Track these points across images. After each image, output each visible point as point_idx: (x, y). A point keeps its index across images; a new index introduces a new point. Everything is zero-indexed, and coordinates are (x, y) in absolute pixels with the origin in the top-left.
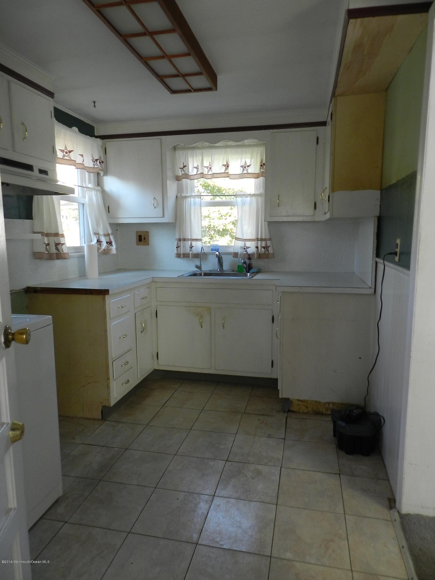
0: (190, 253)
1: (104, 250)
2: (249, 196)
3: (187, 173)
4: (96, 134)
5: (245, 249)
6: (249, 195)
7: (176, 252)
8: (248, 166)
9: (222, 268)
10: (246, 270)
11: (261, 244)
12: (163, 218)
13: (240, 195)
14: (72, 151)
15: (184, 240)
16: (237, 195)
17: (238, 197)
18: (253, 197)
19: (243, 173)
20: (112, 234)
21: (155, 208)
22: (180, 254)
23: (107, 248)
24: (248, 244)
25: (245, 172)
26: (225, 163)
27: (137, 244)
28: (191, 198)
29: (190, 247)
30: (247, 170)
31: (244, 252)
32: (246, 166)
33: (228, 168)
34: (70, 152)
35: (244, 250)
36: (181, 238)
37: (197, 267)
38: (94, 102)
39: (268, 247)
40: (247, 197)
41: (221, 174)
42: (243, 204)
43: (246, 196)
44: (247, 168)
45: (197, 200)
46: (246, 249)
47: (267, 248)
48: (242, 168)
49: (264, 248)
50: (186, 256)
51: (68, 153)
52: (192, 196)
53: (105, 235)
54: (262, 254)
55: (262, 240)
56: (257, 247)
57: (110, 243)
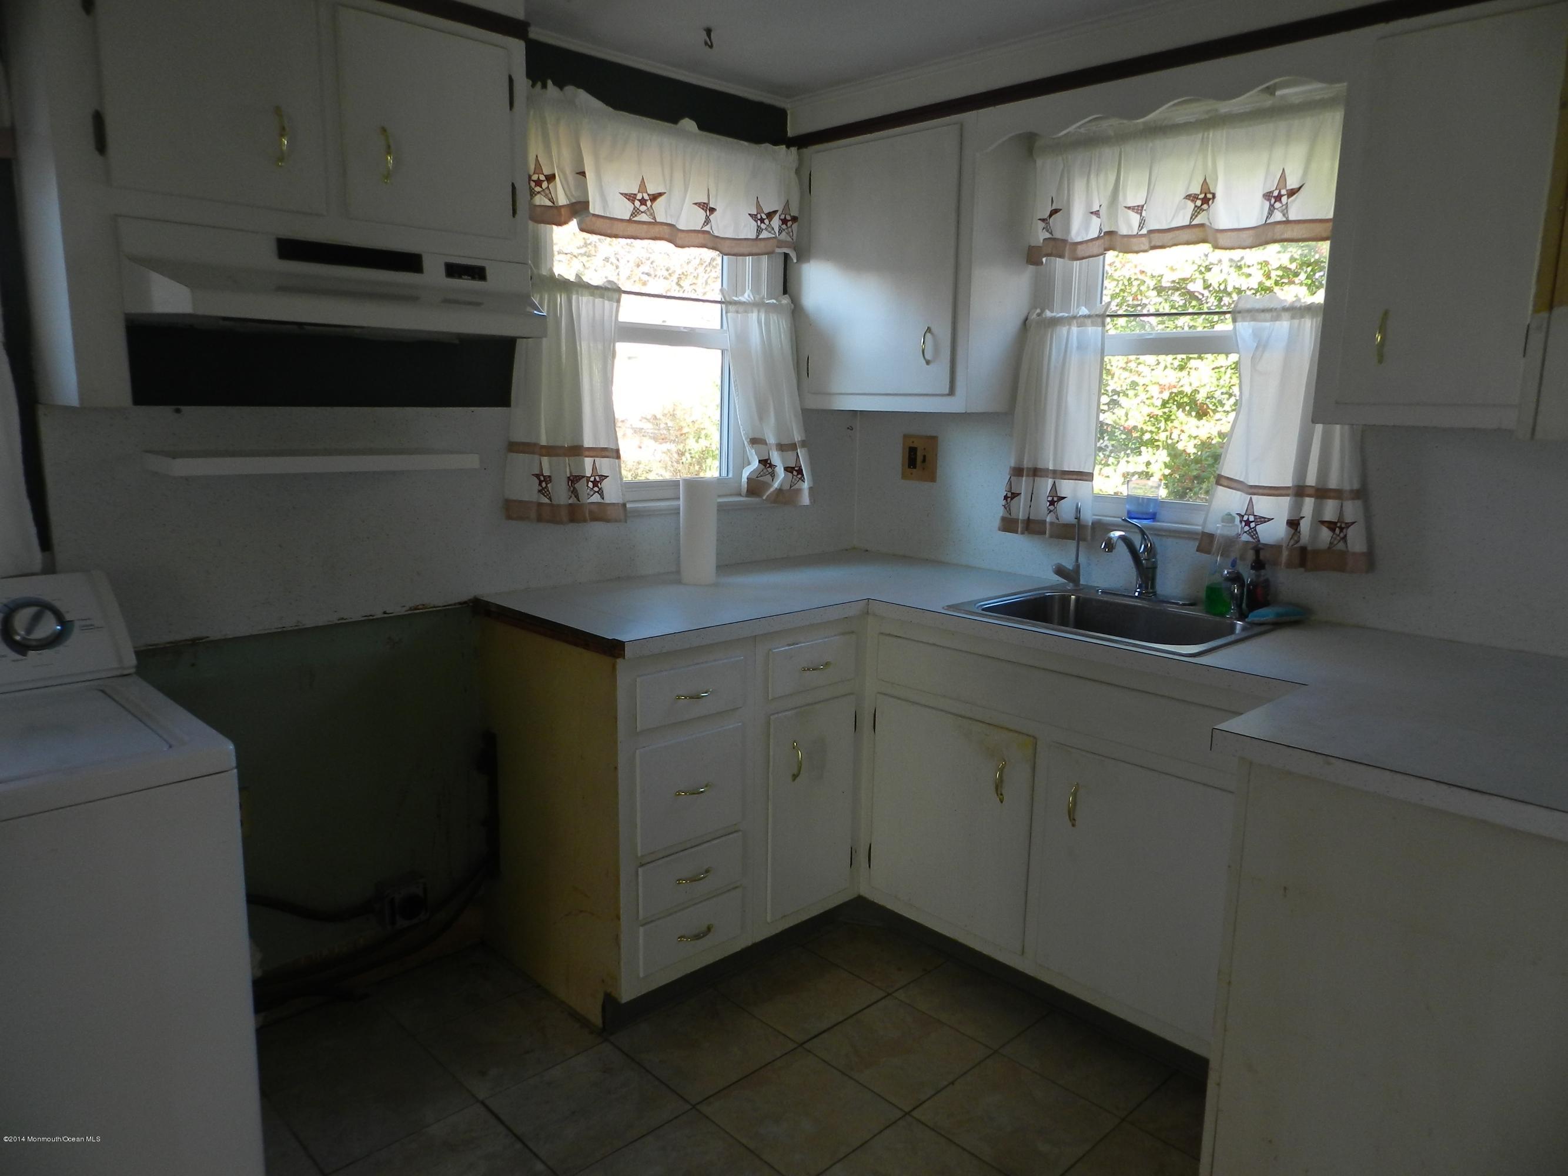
0: (1048, 520)
1: (780, 491)
2: (1286, 315)
3: (1058, 235)
4: (791, 132)
5: (1248, 523)
6: (1286, 309)
7: (1001, 512)
8: (1292, 193)
9: (1153, 586)
10: (1239, 606)
11: (1318, 510)
12: (949, 399)
13: (1249, 311)
14: (660, 195)
15: (1036, 472)
16: (1239, 312)
17: (1244, 320)
18: (1302, 317)
19: (1268, 222)
20: (804, 444)
21: (928, 362)
22: (1016, 521)
23: (791, 487)
24: (1264, 505)
25: (1278, 216)
26: (1196, 189)
27: (904, 476)
28: (1070, 325)
29: (1050, 499)
30: (1285, 211)
31: (1245, 537)
32: (1283, 192)
33: (1205, 206)
34: (654, 198)
35: (1247, 528)
36: (1025, 466)
37: (1060, 571)
38: (709, 31)
39: (1349, 525)
40: (1277, 318)
41: (1177, 232)
42: (1262, 345)
43: (1275, 314)
44: (1284, 199)
45: (1092, 331)
46: (1253, 525)
47: (1341, 529)
48: (1267, 204)
49: (1332, 526)
50: (1032, 527)
51: (649, 203)
52: (1074, 317)
53: (781, 447)
54: (1316, 552)
55: (1321, 493)
56: (1293, 524)
57: (794, 471)
